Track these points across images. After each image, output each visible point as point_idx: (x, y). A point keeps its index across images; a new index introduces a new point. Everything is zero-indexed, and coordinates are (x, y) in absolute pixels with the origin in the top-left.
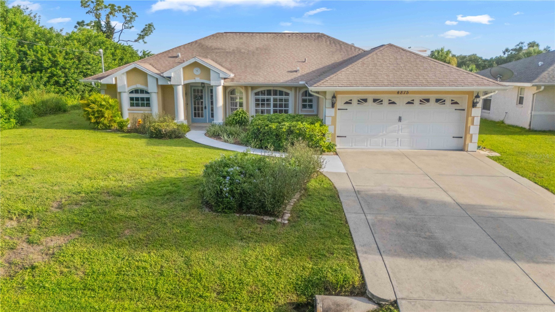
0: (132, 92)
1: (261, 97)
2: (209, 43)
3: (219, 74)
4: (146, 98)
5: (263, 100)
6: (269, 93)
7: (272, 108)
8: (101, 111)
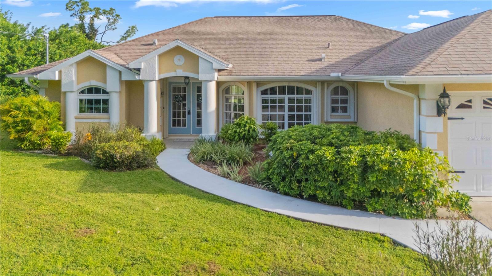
0: (82, 92)
1: (269, 97)
2: (196, 29)
3: (212, 63)
4: (103, 100)
5: (273, 101)
6: (282, 90)
7: (286, 113)
8: (28, 121)
